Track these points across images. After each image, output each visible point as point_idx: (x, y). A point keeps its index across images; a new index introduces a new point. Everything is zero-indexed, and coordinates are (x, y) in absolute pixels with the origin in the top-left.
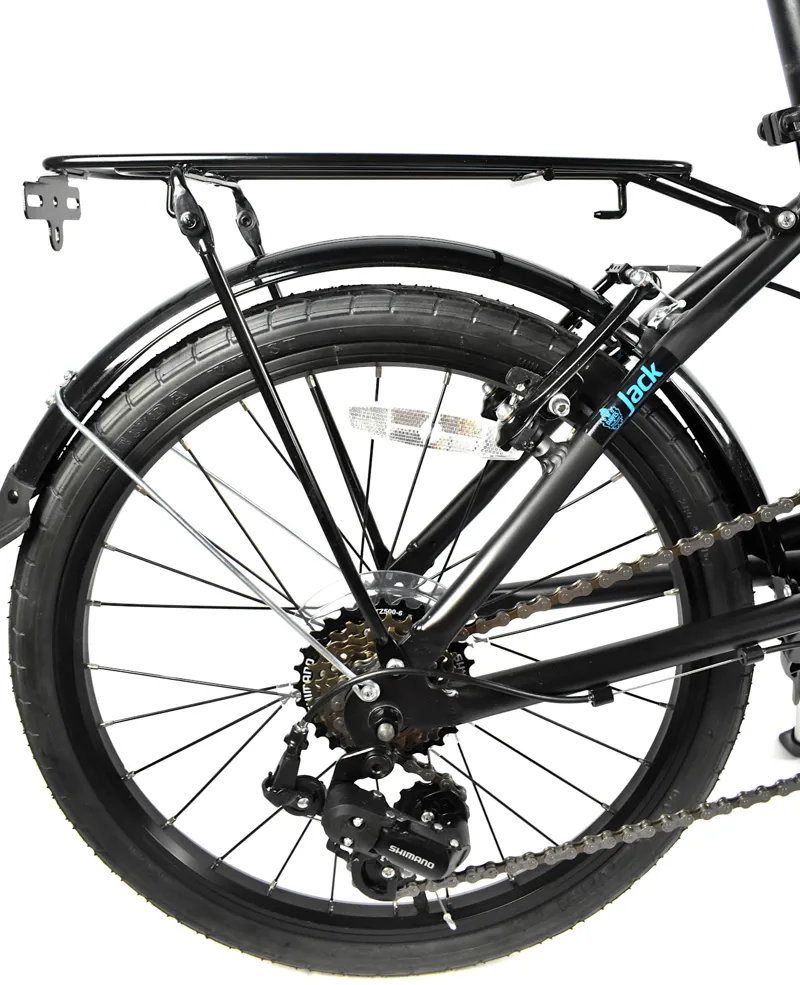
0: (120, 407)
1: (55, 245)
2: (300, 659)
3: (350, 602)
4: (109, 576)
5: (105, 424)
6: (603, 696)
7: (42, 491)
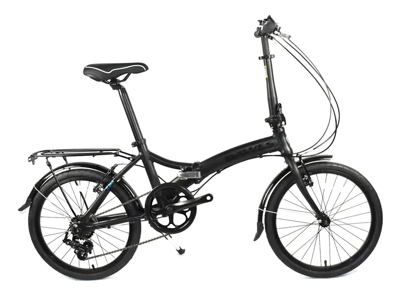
0: (43, 187)
1: (33, 164)
2: (70, 224)
3: (74, 217)
4: (43, 213)
5: (41, 189)
6: (109, 228)
7: (32, 201)
